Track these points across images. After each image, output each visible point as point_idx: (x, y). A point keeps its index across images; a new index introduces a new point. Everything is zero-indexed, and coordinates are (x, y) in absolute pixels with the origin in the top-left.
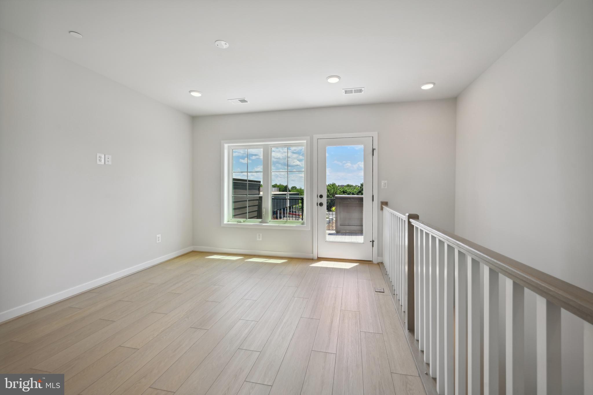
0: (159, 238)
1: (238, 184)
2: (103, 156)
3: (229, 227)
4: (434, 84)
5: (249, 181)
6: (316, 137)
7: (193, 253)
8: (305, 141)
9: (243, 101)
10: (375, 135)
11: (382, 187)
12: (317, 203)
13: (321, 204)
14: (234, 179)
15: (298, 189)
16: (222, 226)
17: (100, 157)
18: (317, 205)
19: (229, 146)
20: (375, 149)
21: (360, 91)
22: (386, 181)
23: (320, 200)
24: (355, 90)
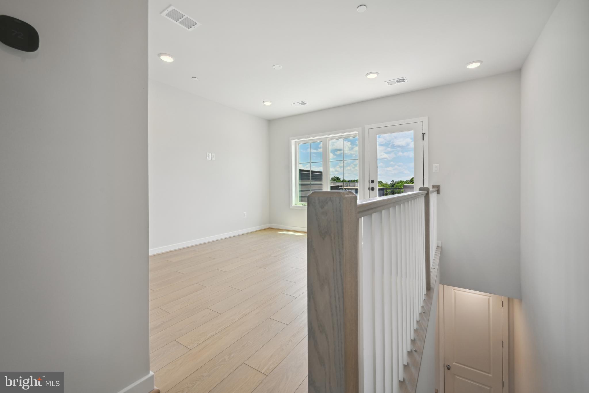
0: (245, 214)
1: (304, 175)
2: (210, 154)
3: (296, 209)
4: (481, 62)
5: (312, 171)
6: (367, 127)
7: (270, 229)
8: (357, 132)
9: (303, 103)
10: (425, 120)
11: (434, 171)
12: (369, 188)
13: (373, 189)
14: (301, 170)
15: (384, 184)
16: (291, 208)
17: (209, 155)
18: (369, 190)
19: (295, 142)
20: (425, 134)
21: (403, 80)
22: (438, 165)
23: (372, 185)
24: (397, 81)
